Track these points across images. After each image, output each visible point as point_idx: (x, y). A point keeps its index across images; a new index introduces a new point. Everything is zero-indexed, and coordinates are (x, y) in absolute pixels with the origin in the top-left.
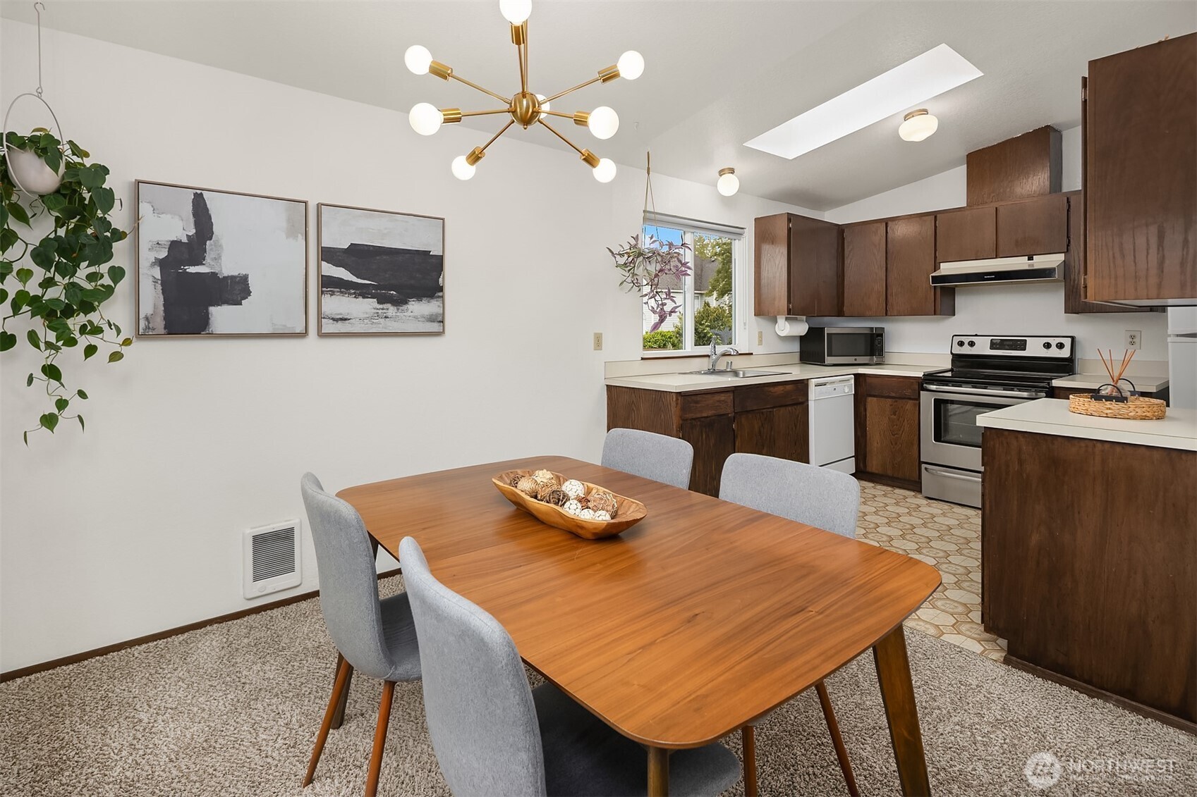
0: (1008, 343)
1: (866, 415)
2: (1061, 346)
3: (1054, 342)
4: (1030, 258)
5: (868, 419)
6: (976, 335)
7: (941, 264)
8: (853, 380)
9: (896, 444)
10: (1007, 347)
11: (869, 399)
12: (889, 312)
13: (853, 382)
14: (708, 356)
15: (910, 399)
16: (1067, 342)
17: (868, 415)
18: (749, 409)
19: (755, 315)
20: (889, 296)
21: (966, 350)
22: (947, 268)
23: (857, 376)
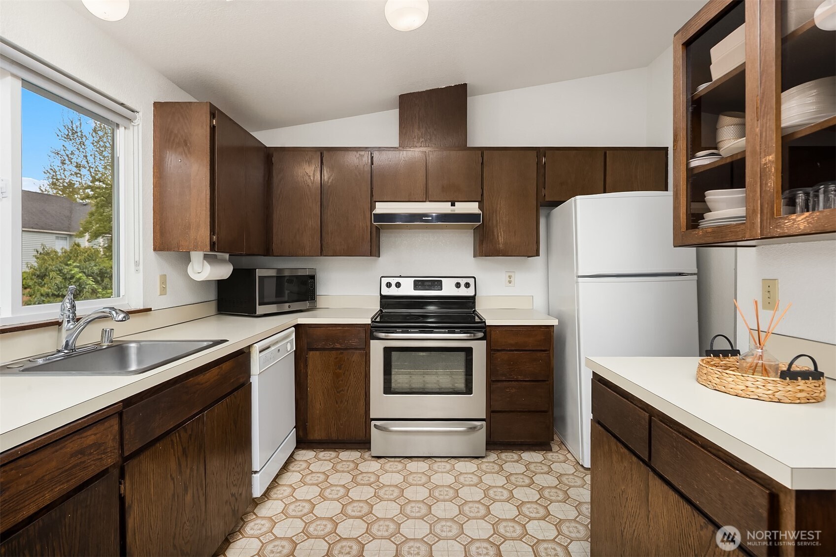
0: (427, 283)
1: (307, 373)
2: (467, 285)
3: (463, 282)
4: (453, 205)
5: (309, 377)
6: (400, 277)
7: (377, 203)
8: (294, 333)
9: (342, 402)
10: (427, 287)
11: (311, 353)
12: (324, 252)
13: (293, 336)
14: (59, 324)
15: (356, 349)
16: (471, 281)
17: (309, 373)
18: (158, 433)
19: (155, 250)
20: (324, 234)
21: (393, 291)
22: (381, 208)
23: (297, 327)
